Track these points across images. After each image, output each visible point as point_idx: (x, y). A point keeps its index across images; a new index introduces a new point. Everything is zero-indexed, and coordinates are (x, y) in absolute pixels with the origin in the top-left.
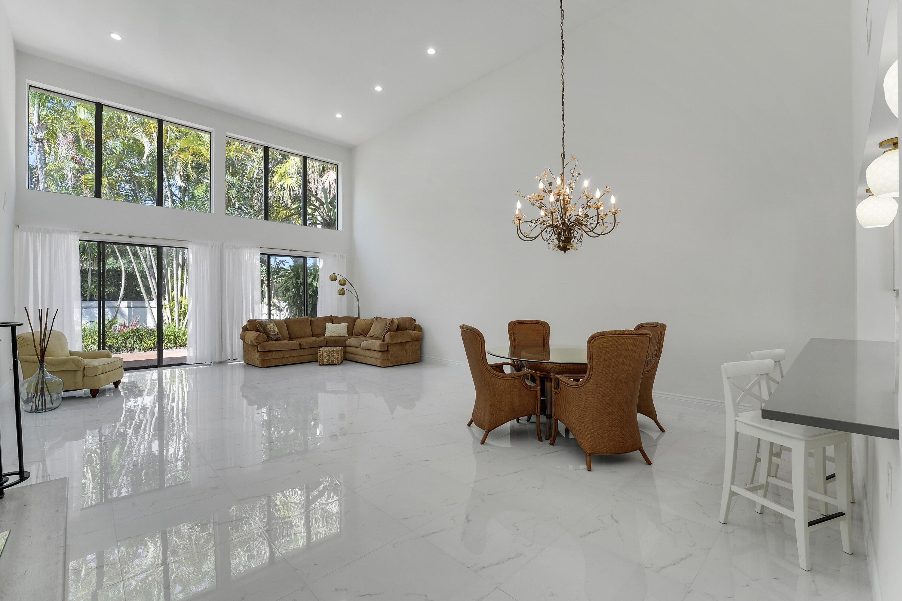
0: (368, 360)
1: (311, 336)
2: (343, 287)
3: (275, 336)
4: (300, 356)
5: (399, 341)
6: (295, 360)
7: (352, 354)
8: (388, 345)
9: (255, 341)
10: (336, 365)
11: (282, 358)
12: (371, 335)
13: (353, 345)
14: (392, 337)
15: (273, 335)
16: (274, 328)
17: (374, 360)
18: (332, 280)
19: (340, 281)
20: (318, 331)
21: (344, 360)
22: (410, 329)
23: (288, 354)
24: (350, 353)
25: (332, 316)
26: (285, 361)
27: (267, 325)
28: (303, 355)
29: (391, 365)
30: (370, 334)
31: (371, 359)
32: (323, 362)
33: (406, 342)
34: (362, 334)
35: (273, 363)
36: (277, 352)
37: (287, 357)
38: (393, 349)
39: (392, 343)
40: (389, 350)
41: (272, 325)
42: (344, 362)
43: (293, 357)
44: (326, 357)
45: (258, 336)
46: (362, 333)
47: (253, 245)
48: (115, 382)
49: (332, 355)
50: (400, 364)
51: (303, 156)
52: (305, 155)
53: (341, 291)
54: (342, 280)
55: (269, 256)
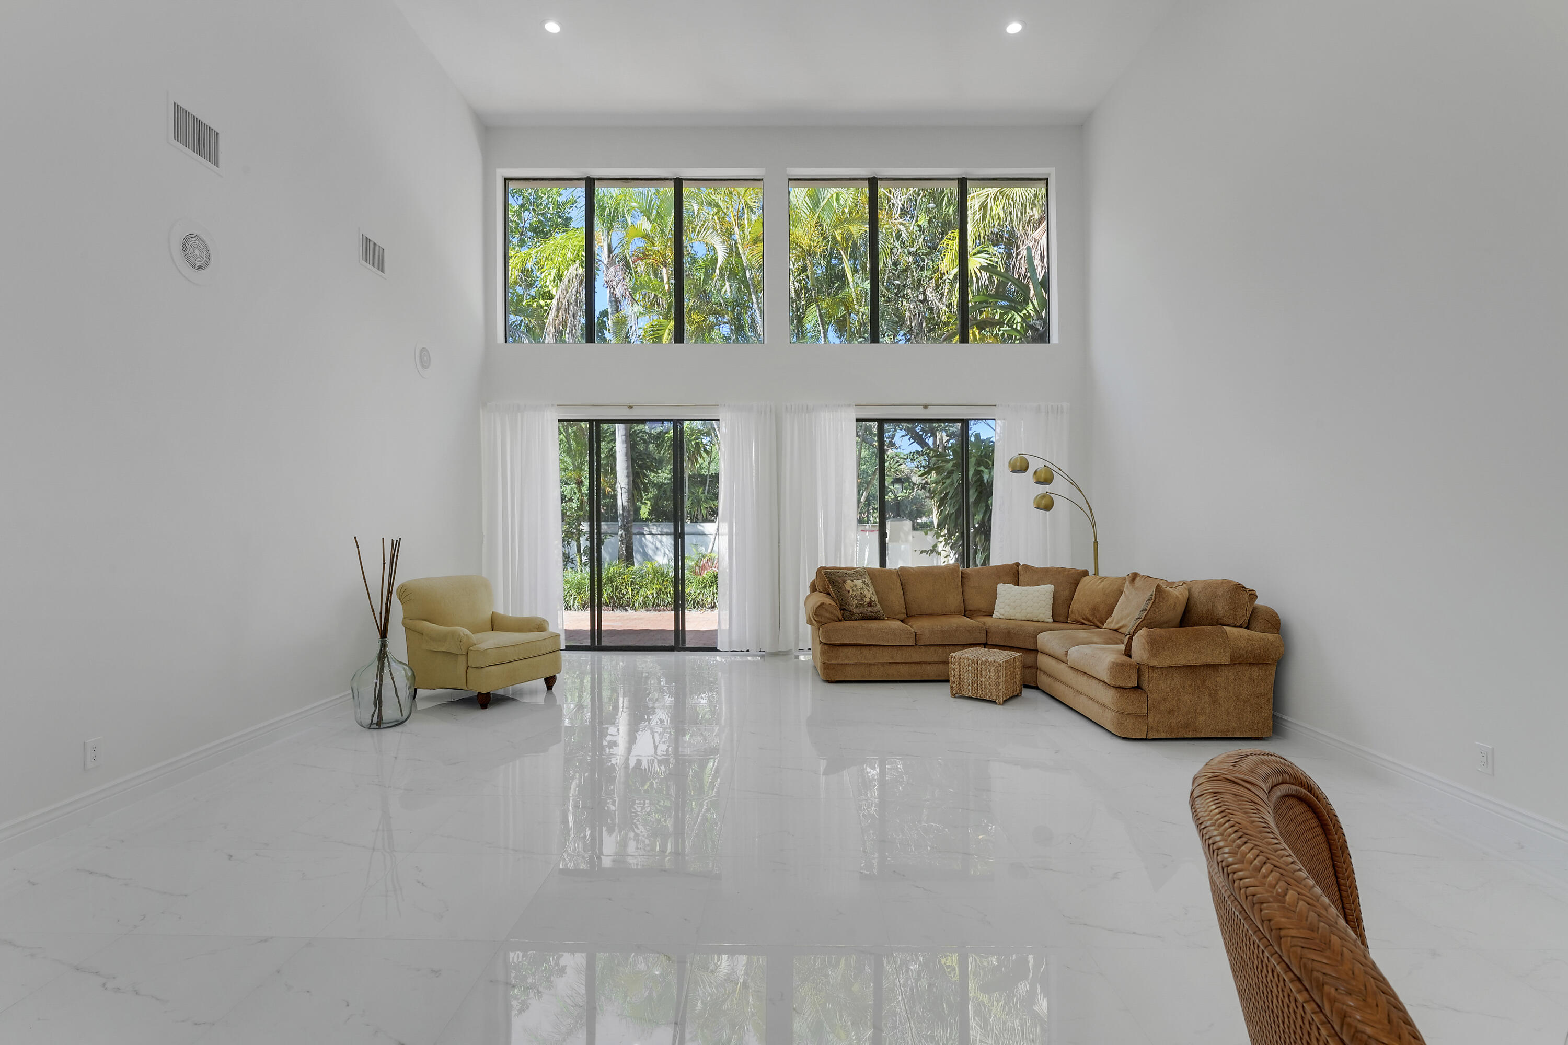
0: (1081, 703)
1: (959, 613)
2: (1047, 488)
3: (864, 610)
4: (917, 663)
5: (1182, 662)
6: (904, 671)
7: (1050, 676)
8: (1139, 669)
9: (813, 617)
10: (994, 702)
11: (870, 664)
12: (1113, 626)
13: (1051, 652)
14: (1154, 645)
15: (857, 607)
16: (862, 588)
17: (1096, 707)
18: (1014, 471)
19: (1036, 472)
20: (976, 601)
21: (1026, 686)
22: (1231, 621)
23: (884, 656)
24: (1045, 673)
25: (1018, 564)
26: (877, 673)
27: (844, 582)
28: (925, 663)
29: (1150, 736)
30: (1112, 622)
31: (1090, 702)
32: (960, 689)
33: (1215, 667)
34: (1089, 621)
35: (851, 673)
36: (859, 648)
37: (883, 664)
38: (1157, 686)
39: (1153, 663)
40: (1145, 685)
41: (859, 583)
42: (1026, 693)
43: (899, 663)
44: (968, 678)
45: (819, 606)
46: (1091, 618)
47: (845, 405)
48: (545, 679)
49: (983, 673)
50: (1186, 736)
51: (958, 179)
52: (961, 175)
53: (1045, 499)
54: (1040, 471)
55: (882, 424)
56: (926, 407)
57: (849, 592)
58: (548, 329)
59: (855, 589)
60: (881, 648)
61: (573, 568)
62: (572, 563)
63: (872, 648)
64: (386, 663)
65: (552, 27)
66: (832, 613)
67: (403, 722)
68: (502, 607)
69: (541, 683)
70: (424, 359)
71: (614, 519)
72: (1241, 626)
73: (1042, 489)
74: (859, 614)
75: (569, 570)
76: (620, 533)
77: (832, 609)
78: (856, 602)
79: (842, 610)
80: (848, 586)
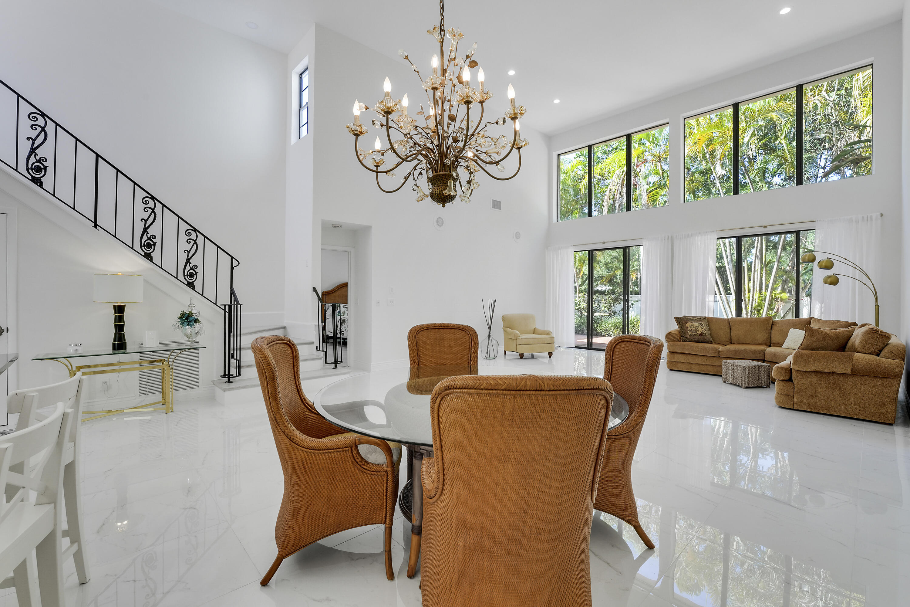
3: (696, 337)
5: (814, 369)
10: (740, 387)
11: (692, 363)
16: (698, 327)
25: (812, 318)
27: (687, 323)
29: (795, 408)
32: (726, 379)
33: (838, 374)
37: (699, 364)
38: (802, 381)
39: (795, 368)
40: (793, 380)
41: (695, 324)
43: (708, 365)
44: (730, 373)
47: (710, 232)
48: (549, 353)
49: (736, 371)
50: (822, 412)
51: (796, 86)
52: (797, 84)
53: (830, 278)
54: (823, 261)
55: (739, 239)
56: (765, 227)
57: (688, 328)
59: (692, 326)
60: (698, 357)
63: (693, 356)
64: (490, 338)
65: (557, 101)
67: (494, 358)
68: (539, 326)
69: (547, 354)
70: (518, 236)
72: (871, 354)
74: (692, 339)
77: (675, 336)
78: (691, 333)
79: (682, 336)
80: (688, 325)
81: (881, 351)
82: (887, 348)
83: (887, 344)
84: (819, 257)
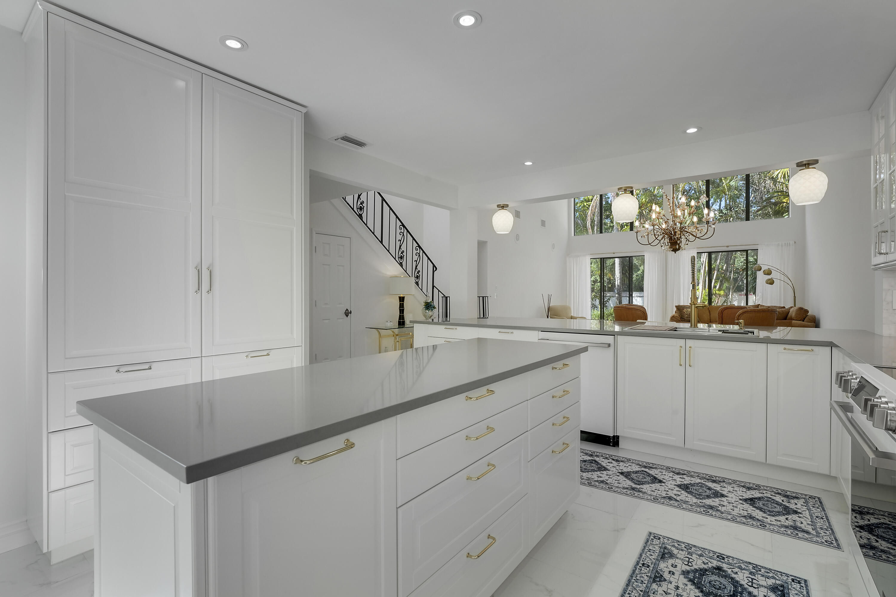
3: (688, 318)
53: (770, 281)
54: (766, 270)
55: (710, 254)
56: (728, 247)
57: (685, 312)
58: (588, 218)
59: (687, 312)
61: (597, 310)
62: (597, 308)
66: (677, 319)
70: (553, 247)
71: (613, 291)
72: (800, 320)
73: (769, 277)
74: (687, 320)
75: (596, 310)
76: (617, 296)
77: (677, 318)
78: (687, 316)
79: (681, 318)
80: (685, 310)
81: (804, 319)
82: (808, 316)
83: (807, 316)
84: (764, 268)
